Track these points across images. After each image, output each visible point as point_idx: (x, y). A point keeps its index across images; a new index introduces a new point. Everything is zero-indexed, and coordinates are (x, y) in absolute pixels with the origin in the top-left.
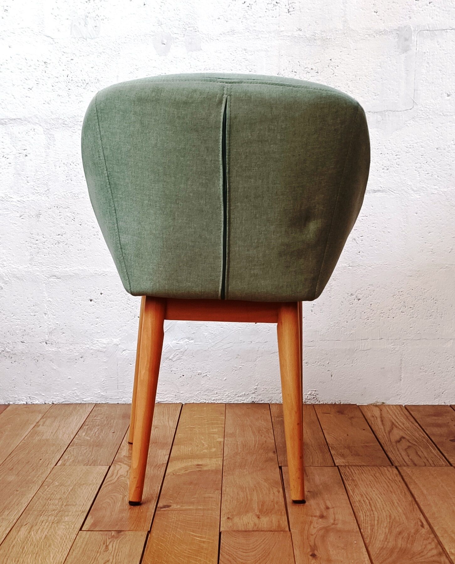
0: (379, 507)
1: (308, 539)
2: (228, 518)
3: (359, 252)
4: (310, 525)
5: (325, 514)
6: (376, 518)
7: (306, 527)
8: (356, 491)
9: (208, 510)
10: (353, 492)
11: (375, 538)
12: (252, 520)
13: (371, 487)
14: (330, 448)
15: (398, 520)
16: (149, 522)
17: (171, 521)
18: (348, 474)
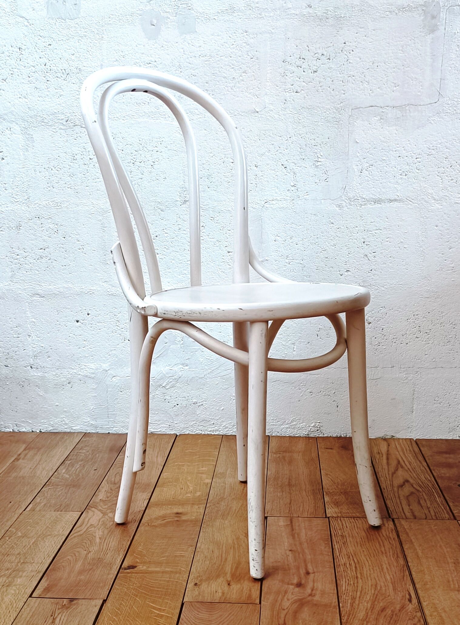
0: (365, 573)
1: (278, 615)
2: (196, 584)
3: (371, 270)
4: (284, 596)
5: (303, 582)
6: (360, 588)
7: (279, 599)
8: (344, 551)
9: (176, 573)
10: (340, 552)
11: (353, 616)
12: (221, 588)
13: (361, 546)
14: (325, 493)
15: (384, 591)
16: (107, 588)
17: (132, 587)
18: (338, 528)
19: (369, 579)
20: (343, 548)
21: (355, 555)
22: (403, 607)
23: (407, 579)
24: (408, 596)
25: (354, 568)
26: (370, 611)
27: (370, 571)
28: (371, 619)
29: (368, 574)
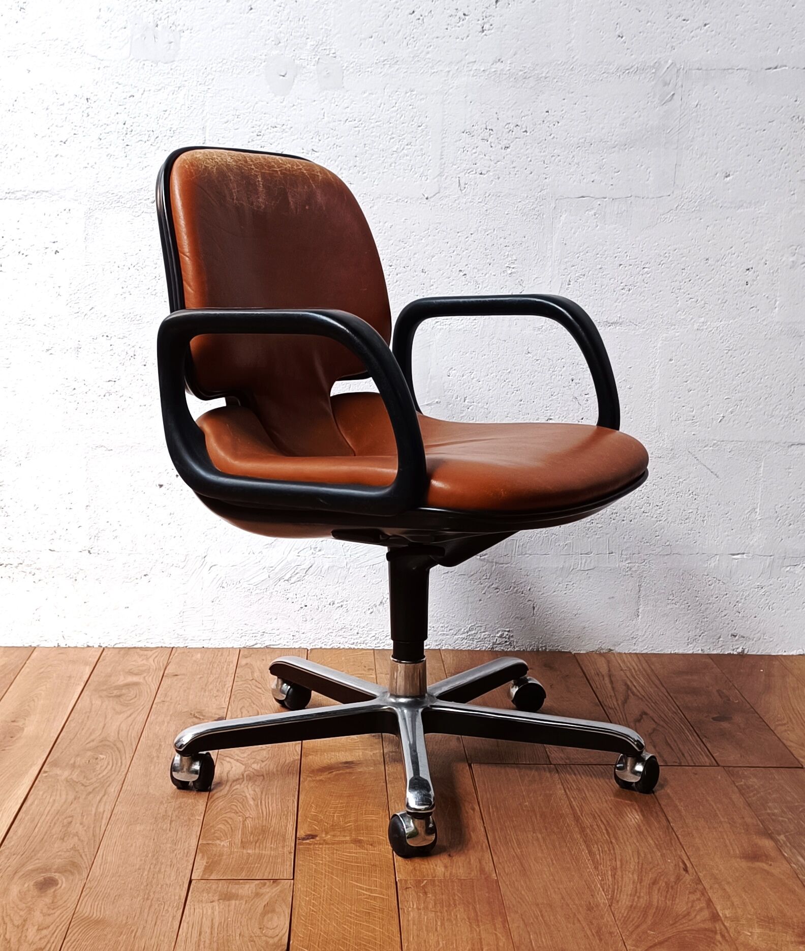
3: (583, 419)
6: (618, 856)
8: (586, 809)
15: (650, 858)
16: (288, 863)
17: (321, 862)
18: (570, 779)
19: (628, 843)
20: (584, 805)
21: (602, 814)
22: (678, 879)
23: (676, 844)
24: (681, 865)
25: (604, 831)
26: (639, 885)
27: (626, 834)
28: (642, 894)
29: (625, 839)
